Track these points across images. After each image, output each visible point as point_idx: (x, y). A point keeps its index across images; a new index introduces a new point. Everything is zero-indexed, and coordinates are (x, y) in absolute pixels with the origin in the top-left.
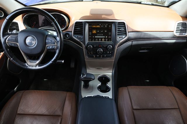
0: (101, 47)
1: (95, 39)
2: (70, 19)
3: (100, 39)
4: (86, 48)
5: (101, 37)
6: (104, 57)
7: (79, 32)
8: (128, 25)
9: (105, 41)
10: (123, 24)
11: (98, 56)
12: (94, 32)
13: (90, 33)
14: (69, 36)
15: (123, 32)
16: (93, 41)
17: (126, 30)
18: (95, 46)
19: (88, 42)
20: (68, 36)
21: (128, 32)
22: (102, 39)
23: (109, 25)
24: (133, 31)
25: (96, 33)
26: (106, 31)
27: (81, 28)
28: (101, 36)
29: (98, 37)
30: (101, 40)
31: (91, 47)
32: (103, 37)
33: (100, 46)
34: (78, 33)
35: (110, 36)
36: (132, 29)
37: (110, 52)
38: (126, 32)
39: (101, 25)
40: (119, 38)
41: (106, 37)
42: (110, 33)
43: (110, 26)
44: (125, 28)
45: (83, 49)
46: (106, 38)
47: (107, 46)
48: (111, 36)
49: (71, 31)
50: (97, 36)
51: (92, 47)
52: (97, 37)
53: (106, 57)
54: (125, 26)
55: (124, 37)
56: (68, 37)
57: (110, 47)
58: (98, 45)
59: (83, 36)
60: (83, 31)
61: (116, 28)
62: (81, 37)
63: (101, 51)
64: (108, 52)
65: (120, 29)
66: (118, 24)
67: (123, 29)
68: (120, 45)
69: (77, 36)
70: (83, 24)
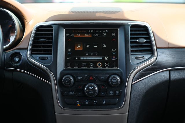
0: (93, 81)
1: (80, 63)
2: (26, 22)
3: (92, 64)
5: (95, 59)
6: (102, 105)
8: (155, 32)
9: (103, 66)
10: (143, 31)
11: (87, 102)
12: (79, 47)
13: (70, 50)
14: (19, 61)
16: (76, 68)
17: (150, 42)
18: (79, 78)
19: (64, 70)
20: (17, 60)
21: (157, 48)
22: (95, 62)
23: (110, 32)
24: (170, 46)
25: (82, 49)
26: (105, 46)
27: (48, 38)
28: (94, 56)
29: (88, 59)
30: (95, 66)
31: (70, 80)
32: (98, 58)
33: (91, 78)
34: (41, 51)
35: (114, 55)
36: (165, 42)
37: (114, 92)
38: (151, 46)
39: (95, 31)
40: (136, 58)
41: (106, 58)
42: (115, 50)
43: (114, 34)
44: (149, 38)
45: (51, 86)
46: (106, 61)
48: (117, 56)
49: (26, 47)
50: (85, 56)
51: (72, 80)
52: (85, 59)
53: (106, 105)
54: (148, 34)
55: (146, 57)
56: (17, 63)
57: (114, 78)
58: (86, 76)
59: (51, 54)
60: (52, 44)
61: (127, 36)
62: (48, 58)
63: (94, 88)
64: (111, 93)
65: (138, 41)
66: (130, 30)
67: (145, 41)
68: (140, 75)
69: (40, 57)
70: (53, 29)
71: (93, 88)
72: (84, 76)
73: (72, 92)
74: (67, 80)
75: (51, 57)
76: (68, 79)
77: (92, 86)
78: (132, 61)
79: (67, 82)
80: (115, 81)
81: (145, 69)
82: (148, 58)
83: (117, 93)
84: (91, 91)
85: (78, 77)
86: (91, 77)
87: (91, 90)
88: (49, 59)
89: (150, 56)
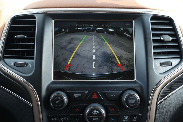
4: (46, 102)
7: (23, 46)
15: (169, 47)
17: (178, 41)
18: (77, 96)
19: (53, 83)
31: (62, 100)
33: (95, 96)
37: (131, 118)
38: (180, 47)
45: (32, 108)
47: (122, 95)
51: (65, 99)
54: (174, 30)
55: (174, 62)
58: (87, 92)
59: (33, 58)
60: (34, 43)
61: (148, 31)
62: (27, 64)
63: (100, 113)
64: (126, 118)
65: (162, 38)
66: (151, 22)
67: (171, 39)
68: (167, 91)
69: (15, 63)
70: (36, 21)
71: (98, 112)
72: (85, 92)
73: (65, 118)
74: (58, 100)
75: (32, 64)
76: (59, 98)
77: (97, 110)
78: (156, 68)
79: (57, 104)
80: (133, 101)
81: (174, 81)
82: (176, 64)
83: (135, 118)
84: (95, 118)
85: (75, 95)
86: (95, 94)
87: (95, 115)
88: (30, 65)
89: (178, 60)
